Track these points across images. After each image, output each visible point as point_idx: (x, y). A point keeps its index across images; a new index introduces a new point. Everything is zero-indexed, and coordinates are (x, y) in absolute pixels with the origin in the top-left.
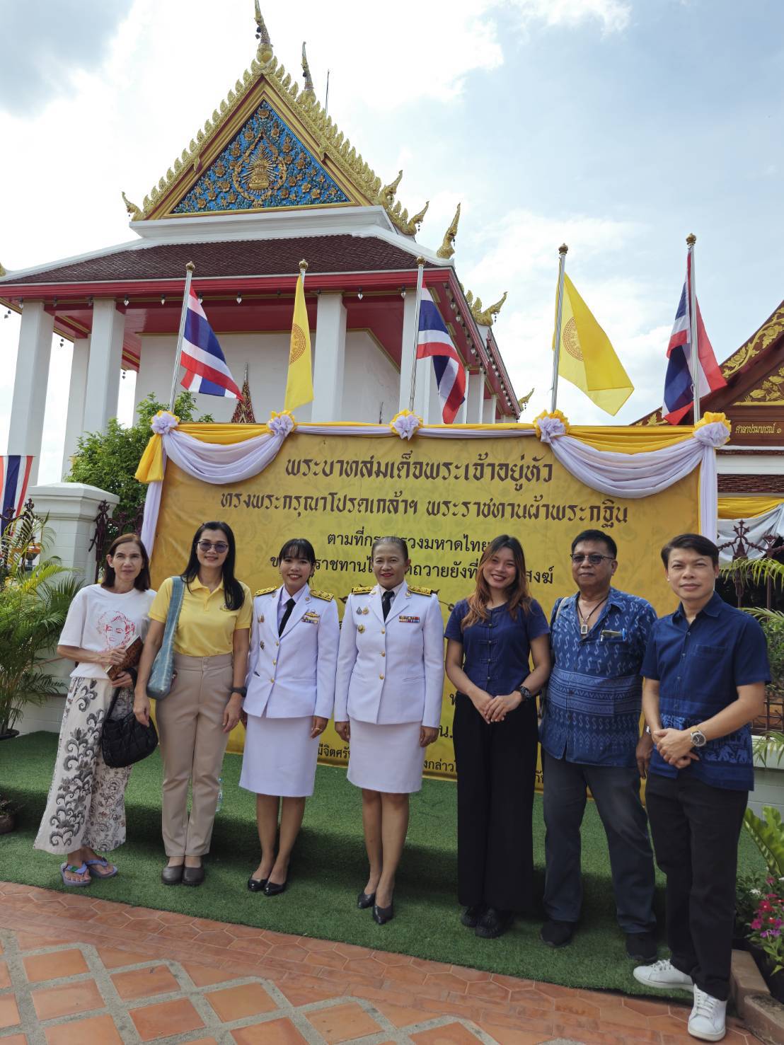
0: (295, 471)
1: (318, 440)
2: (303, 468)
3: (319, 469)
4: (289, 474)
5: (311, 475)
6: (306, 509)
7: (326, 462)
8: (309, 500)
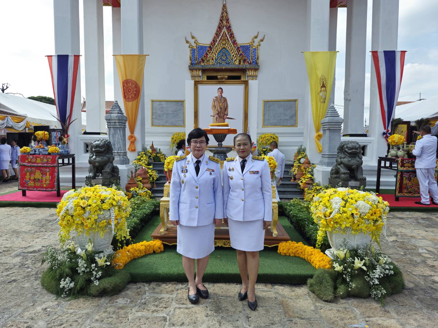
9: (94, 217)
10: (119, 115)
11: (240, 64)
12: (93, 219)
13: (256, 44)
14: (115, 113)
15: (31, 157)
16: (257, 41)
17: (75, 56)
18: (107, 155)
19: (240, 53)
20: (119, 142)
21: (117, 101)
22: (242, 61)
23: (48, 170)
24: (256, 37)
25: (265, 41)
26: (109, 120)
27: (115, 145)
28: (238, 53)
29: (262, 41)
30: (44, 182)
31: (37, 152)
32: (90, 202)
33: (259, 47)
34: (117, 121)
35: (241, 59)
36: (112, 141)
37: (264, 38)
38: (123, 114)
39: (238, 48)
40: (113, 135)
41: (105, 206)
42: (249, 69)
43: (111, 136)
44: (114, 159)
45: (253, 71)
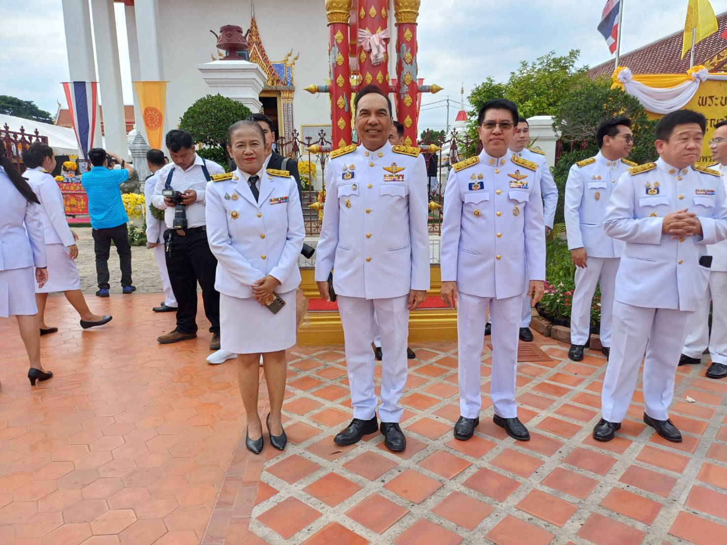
0: (704, 103)
1: (717, 84)
2: (709, 101)
3: (718, 102)
4: (700, 105)
5: (713, 106)
6: (711, 126)
7: (722, 98)
8: (713, 121)
9: (133, 208)
10: (143, 145)
11: (273, 85)
12: (132, 209)
13: (289, 63)
14: (139, 143)
15: (65, 185)
16: (291, 59)
17: (92, 82)
18: (134, 182)
19: (273, 73)
20: (144, 171)
21: (139, 132)
22: (275, 82)
23: (81, 197)
24: (289, 55)
25: (299, 59)
26: (133, 150)
27: (140, 173)
28: (271, 72)
29: (296, 59)
30: (79, 207)
31: (70, 181)
32: (130, 200)
33: (293, 66)
34: (141, 151)
35: (274, 80)
36: (137, 169)
37: (298, 56)
38: (146, 144)
39: (271, 67)
40: (138, 165)
41: (138, 202)
42: (283, 91)
43: (136, 165)
44: (140, 186)
45: (288, 93)
